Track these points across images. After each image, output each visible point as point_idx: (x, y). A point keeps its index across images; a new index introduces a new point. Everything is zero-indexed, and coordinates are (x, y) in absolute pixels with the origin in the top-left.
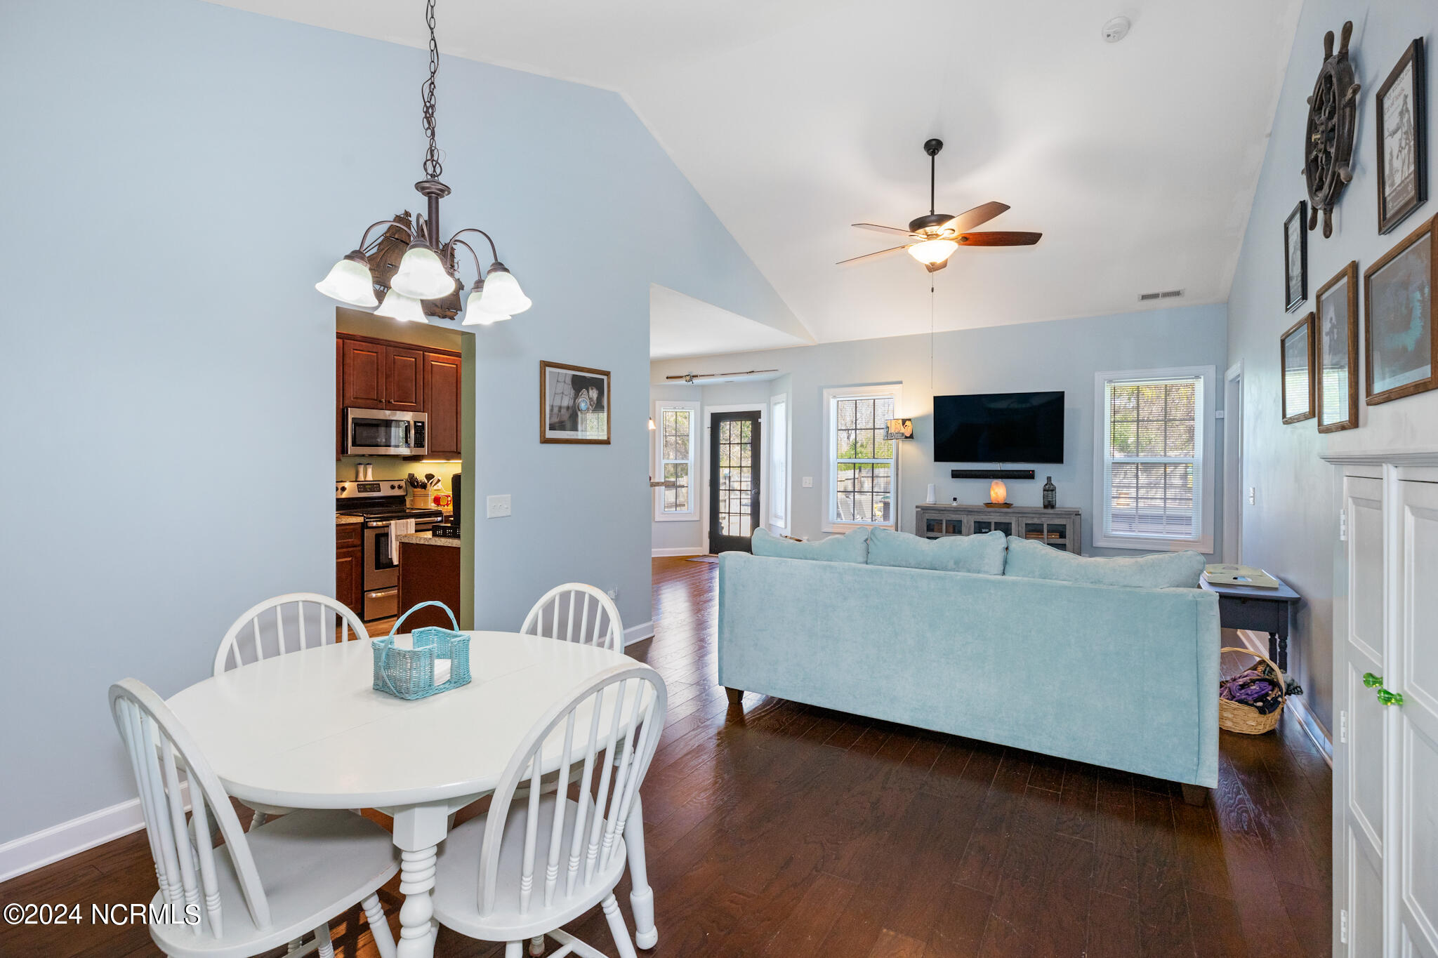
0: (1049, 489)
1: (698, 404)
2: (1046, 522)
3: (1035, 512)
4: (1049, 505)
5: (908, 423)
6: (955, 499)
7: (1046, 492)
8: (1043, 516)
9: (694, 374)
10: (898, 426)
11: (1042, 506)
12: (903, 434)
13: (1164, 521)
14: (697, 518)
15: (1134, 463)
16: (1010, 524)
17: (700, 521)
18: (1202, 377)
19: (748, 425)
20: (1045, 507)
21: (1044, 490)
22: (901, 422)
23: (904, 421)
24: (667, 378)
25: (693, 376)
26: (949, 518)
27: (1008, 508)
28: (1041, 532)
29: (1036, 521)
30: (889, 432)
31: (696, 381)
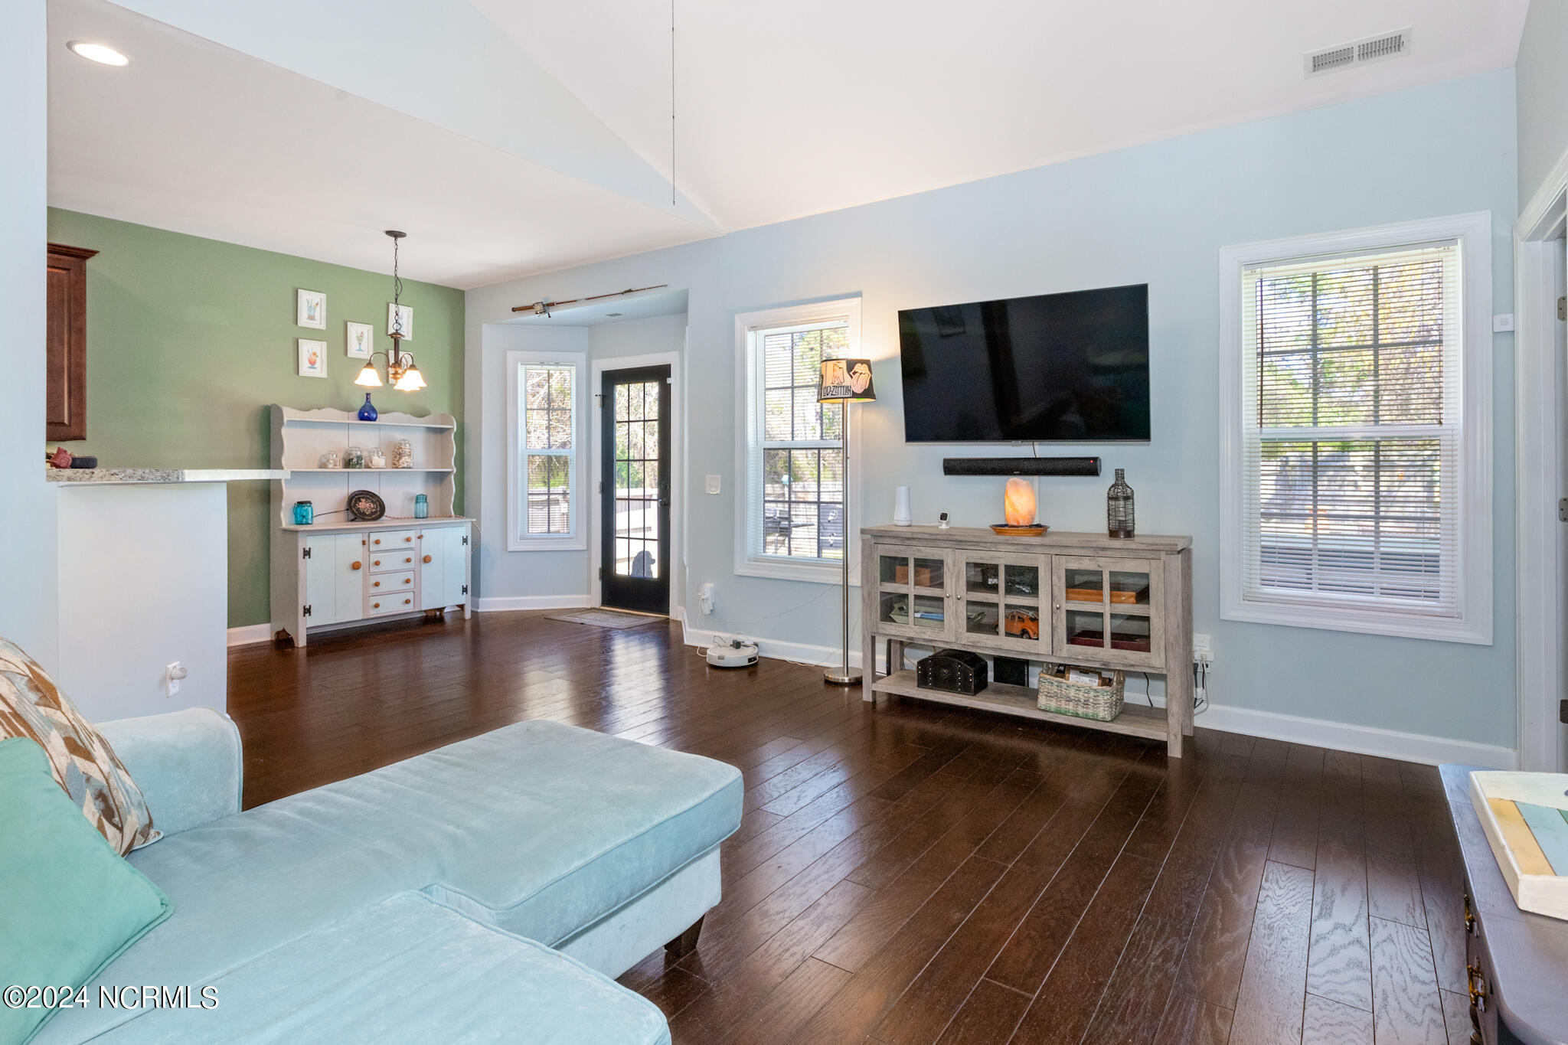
0: (1120, 495)
1: (582, 357)
2: (1107, 566)
3: (1087, 545)
4: (1121, 530)
5: (858, 368)
6: (944, 517)
7: (1112, 503)
8: (1101, 553)
9: (550, 301)
10: (839, 373)
11: (1106, 531)
12: (848, 389)
13: (1377, 563)
14: (582, 546)
15: (1306, 440)
16: (1035, 570)
17: (588, 549)
18: (1459, 241)
19: (653, 388)
20: (1113, 534)
21: (1110, 498)
22: (843, 364)
23: (851, 365)
24: (514, 310)
25: (548, 305)
26: (920, 556)
27: (1039, 535)
28: (1098, 586)
29: (1086, 564)
30: (824, 386)
31: (555, 313)
